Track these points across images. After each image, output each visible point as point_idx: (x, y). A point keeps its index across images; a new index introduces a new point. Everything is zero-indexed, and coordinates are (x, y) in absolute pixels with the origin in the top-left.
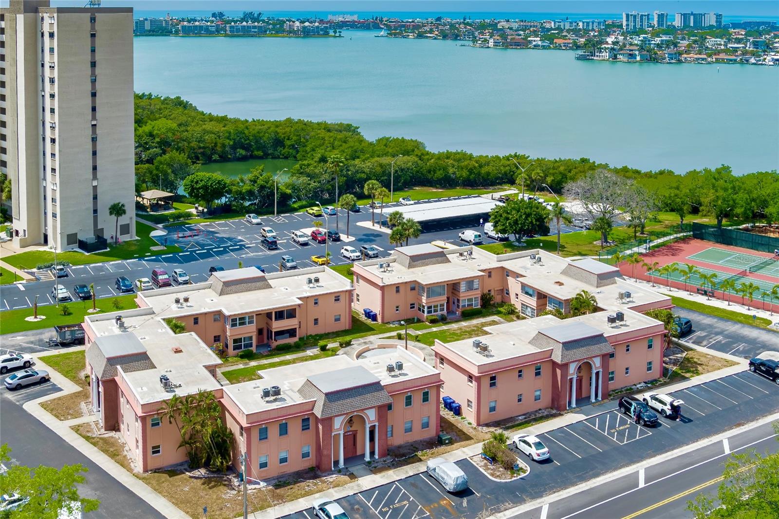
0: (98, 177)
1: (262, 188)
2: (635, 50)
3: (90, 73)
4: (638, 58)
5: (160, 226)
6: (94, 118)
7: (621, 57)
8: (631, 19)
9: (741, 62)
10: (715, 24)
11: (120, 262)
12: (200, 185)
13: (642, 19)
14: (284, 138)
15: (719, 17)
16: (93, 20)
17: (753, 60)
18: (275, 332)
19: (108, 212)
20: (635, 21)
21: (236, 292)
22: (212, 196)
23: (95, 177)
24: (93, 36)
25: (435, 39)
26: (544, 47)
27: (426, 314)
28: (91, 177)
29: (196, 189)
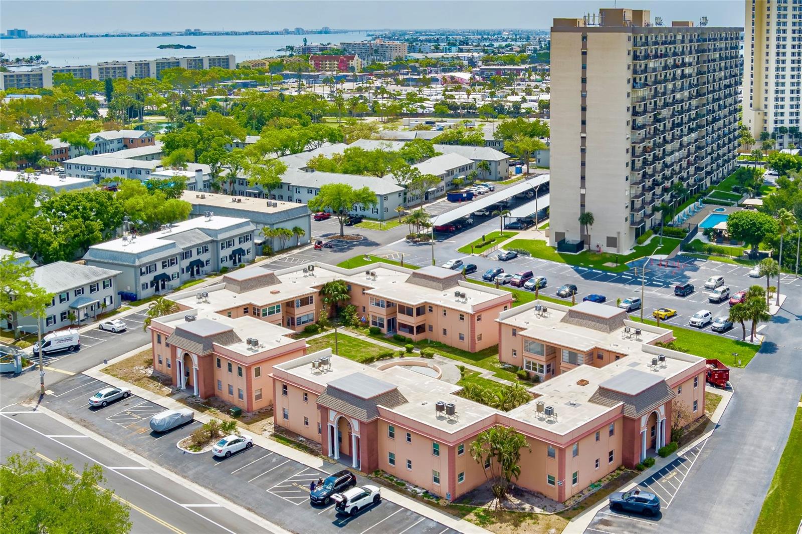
0: (586, 187)
6: (584, 131)
16: (584, 38)
23: (583, 186)
24: (584, 53)
28: (580, 185)
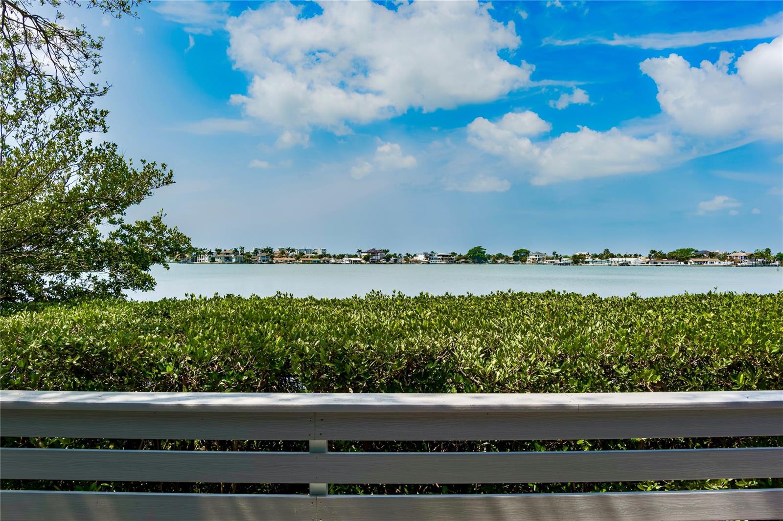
4: (234, 260)
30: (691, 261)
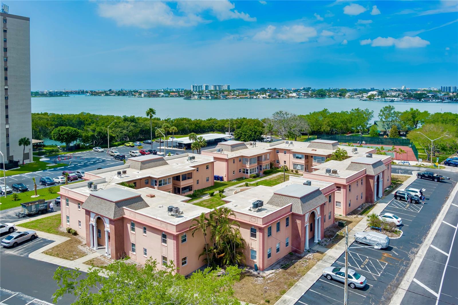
0: (9, 123)
1: (99, 133)
2: (209, 95)
3: (3, 55)
4: (210, 98)
5: (43, 156)
6: (6, 84)
7: (203, 97)
8: (195, 87)
9: (250, 98)
10: (227, 89)
11: (31, 173)
12: (64, 133)
13: (199, 87)
14: (84, 120)
15: (229, 86)
16: (5, 21)
17: (255, 97)
18: (182, 188)
19: (18, 143)
20: (196, 88)
21: (149, 168)
22: (71, 138)
23: (7, 123)
24: (5, 31)
25: (114, 96)
26: (166, 97)
27: (249, 174)
28: (5, 122)
29: (62, 135)
30: (422, 99)
